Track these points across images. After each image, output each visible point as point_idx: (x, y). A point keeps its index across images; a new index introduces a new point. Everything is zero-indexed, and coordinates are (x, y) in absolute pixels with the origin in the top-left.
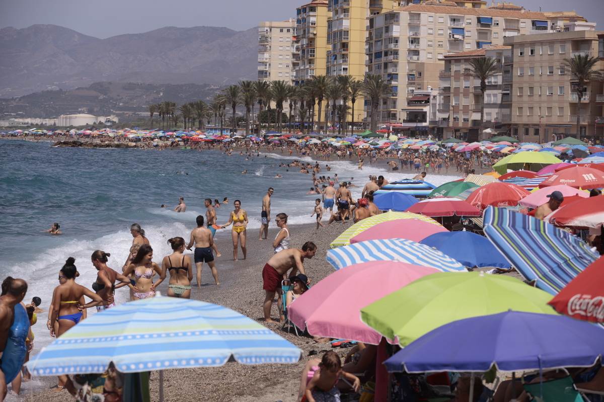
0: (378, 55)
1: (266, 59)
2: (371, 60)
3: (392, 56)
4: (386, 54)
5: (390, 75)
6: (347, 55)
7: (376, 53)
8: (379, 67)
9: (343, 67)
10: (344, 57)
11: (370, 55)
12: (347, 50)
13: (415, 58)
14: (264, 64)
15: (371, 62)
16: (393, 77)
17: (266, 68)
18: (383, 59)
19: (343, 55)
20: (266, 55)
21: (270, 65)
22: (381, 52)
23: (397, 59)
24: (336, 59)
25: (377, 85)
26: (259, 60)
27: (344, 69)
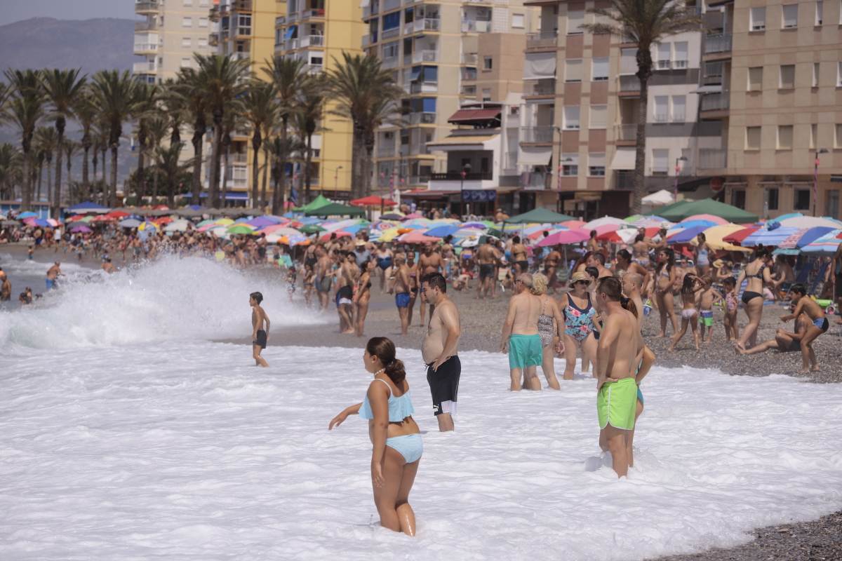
0: (391, 20)
1: (153, 46)
2: (374, 33)
3: (423, 22)
4: (409, 18)
5: (416, 69)
6: (321, 26)
7: (385, 17)
8: (393, 52)
9: (311, 55)
10: (315, 29)
11: (372, 22)
12: (322, 14)
13: (481, 26)
14: (148, 58)
15: (375, 40)
16: (425, 73)
17: (151, 68)
18: (404, 30)
19: (313, 26)
20: (153, 38)
21: (161, 60)
22: (398, 13)
23: (435, 27)
24: (295, 35)
25: (360, 77)
26: (136, 50)
27: (314, 60)
